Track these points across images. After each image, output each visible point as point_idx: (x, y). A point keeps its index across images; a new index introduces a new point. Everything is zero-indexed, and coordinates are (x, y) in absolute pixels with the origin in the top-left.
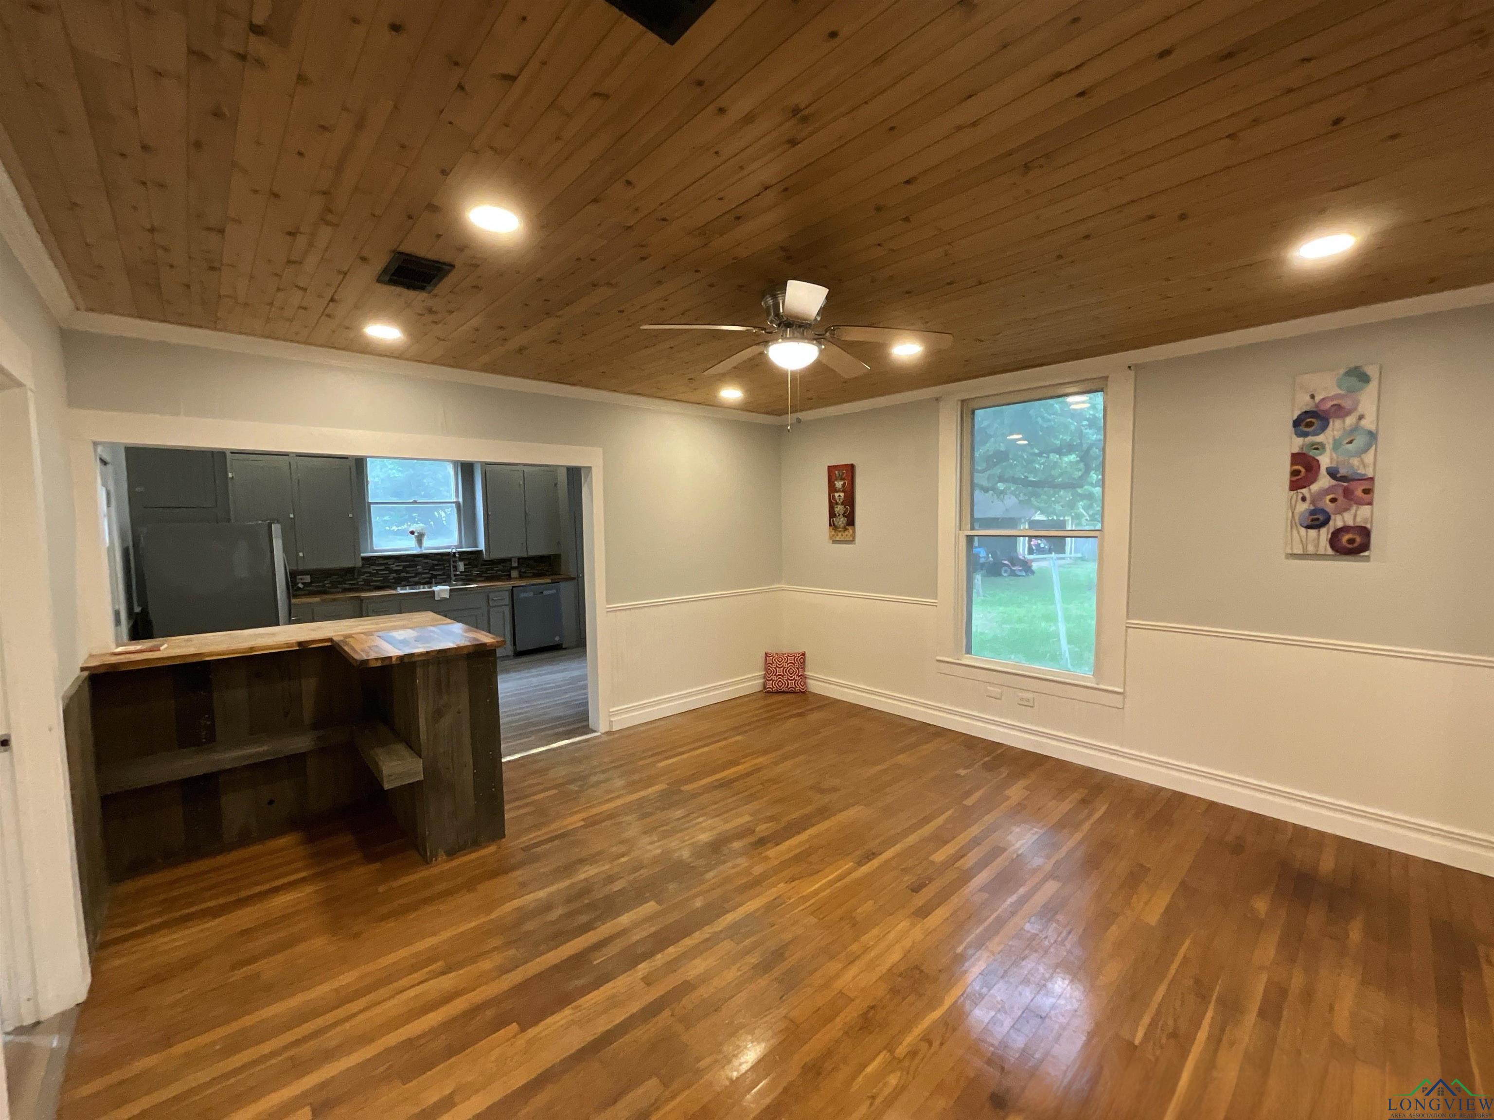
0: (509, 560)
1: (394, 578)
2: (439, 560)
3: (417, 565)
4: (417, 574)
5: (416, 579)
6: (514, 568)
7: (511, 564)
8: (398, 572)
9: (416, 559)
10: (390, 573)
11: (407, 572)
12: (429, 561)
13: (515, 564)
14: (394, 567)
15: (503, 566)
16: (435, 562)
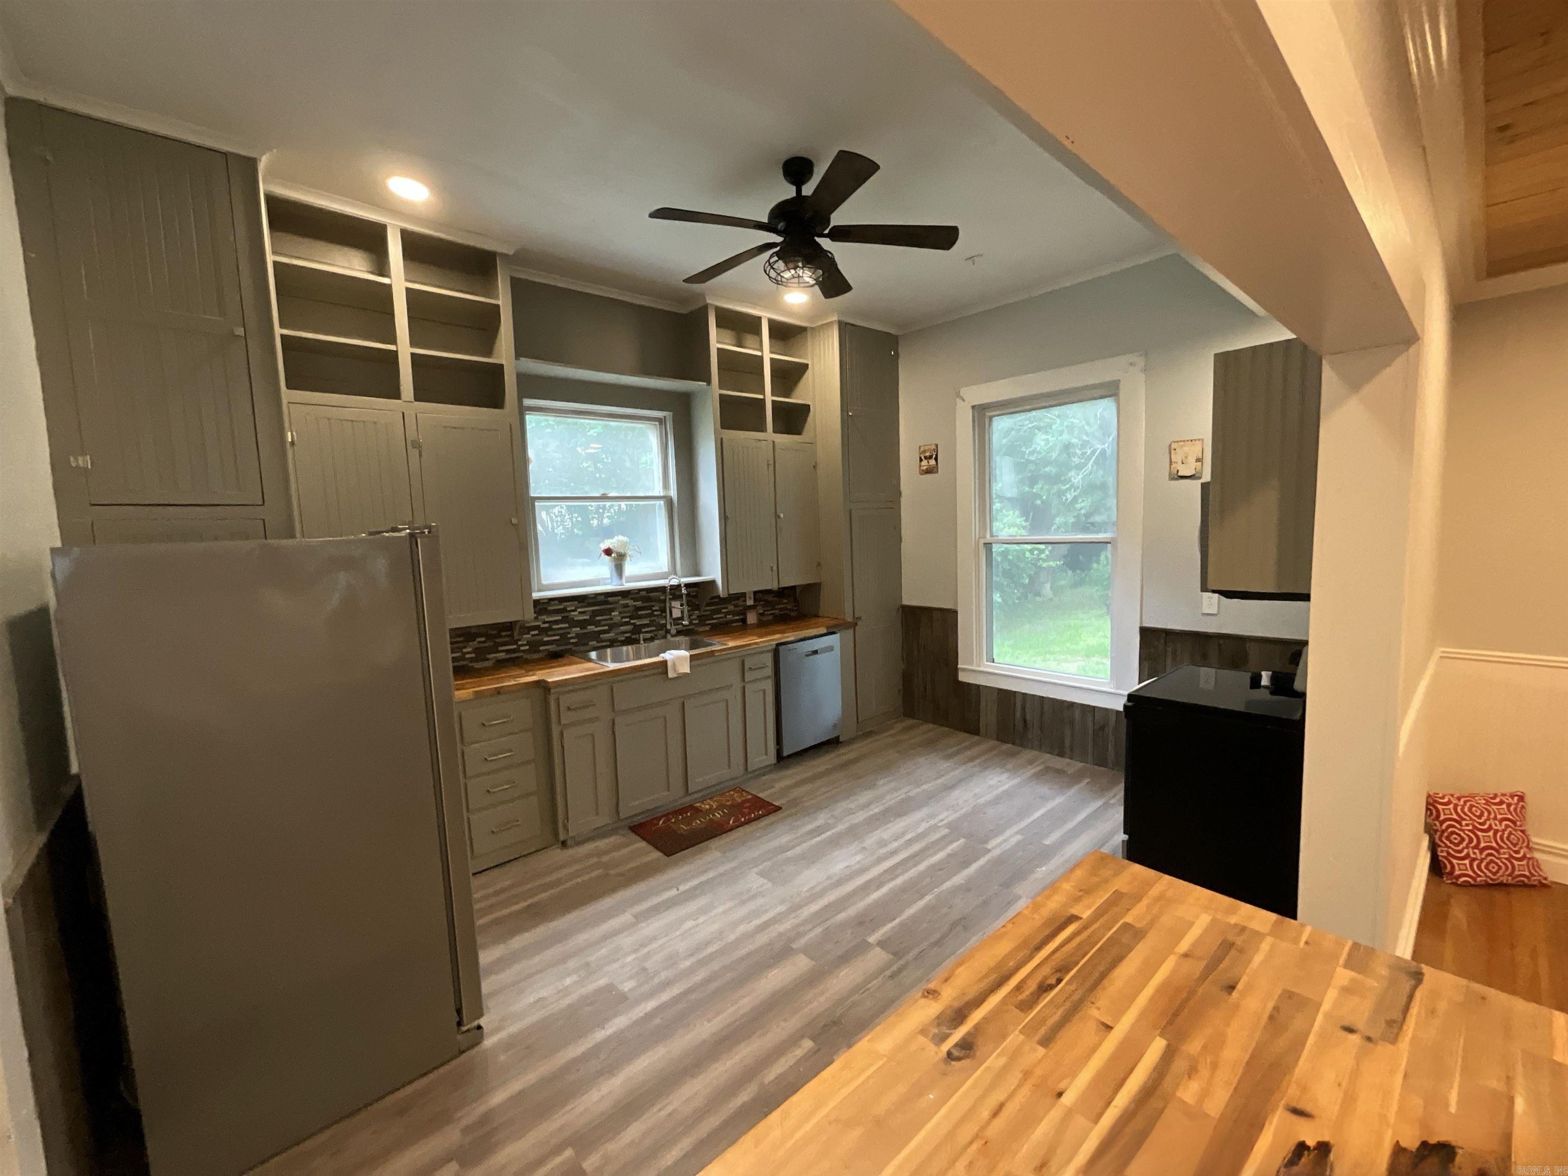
0: (743, 595)
1: (578, 636)
2: (644, 599)
3: (612, 610)
4: (612, 627)
5: (611, 635)
6: (750, 607)
7: (745, 601)
8: (583, 624)
9: (610, 599)
10: (570, 627)
11: (597, 624)
12: (630, 602)
13: (750, 602)
14: (576, 616)
15: (736, 606)
16: (639, 604)
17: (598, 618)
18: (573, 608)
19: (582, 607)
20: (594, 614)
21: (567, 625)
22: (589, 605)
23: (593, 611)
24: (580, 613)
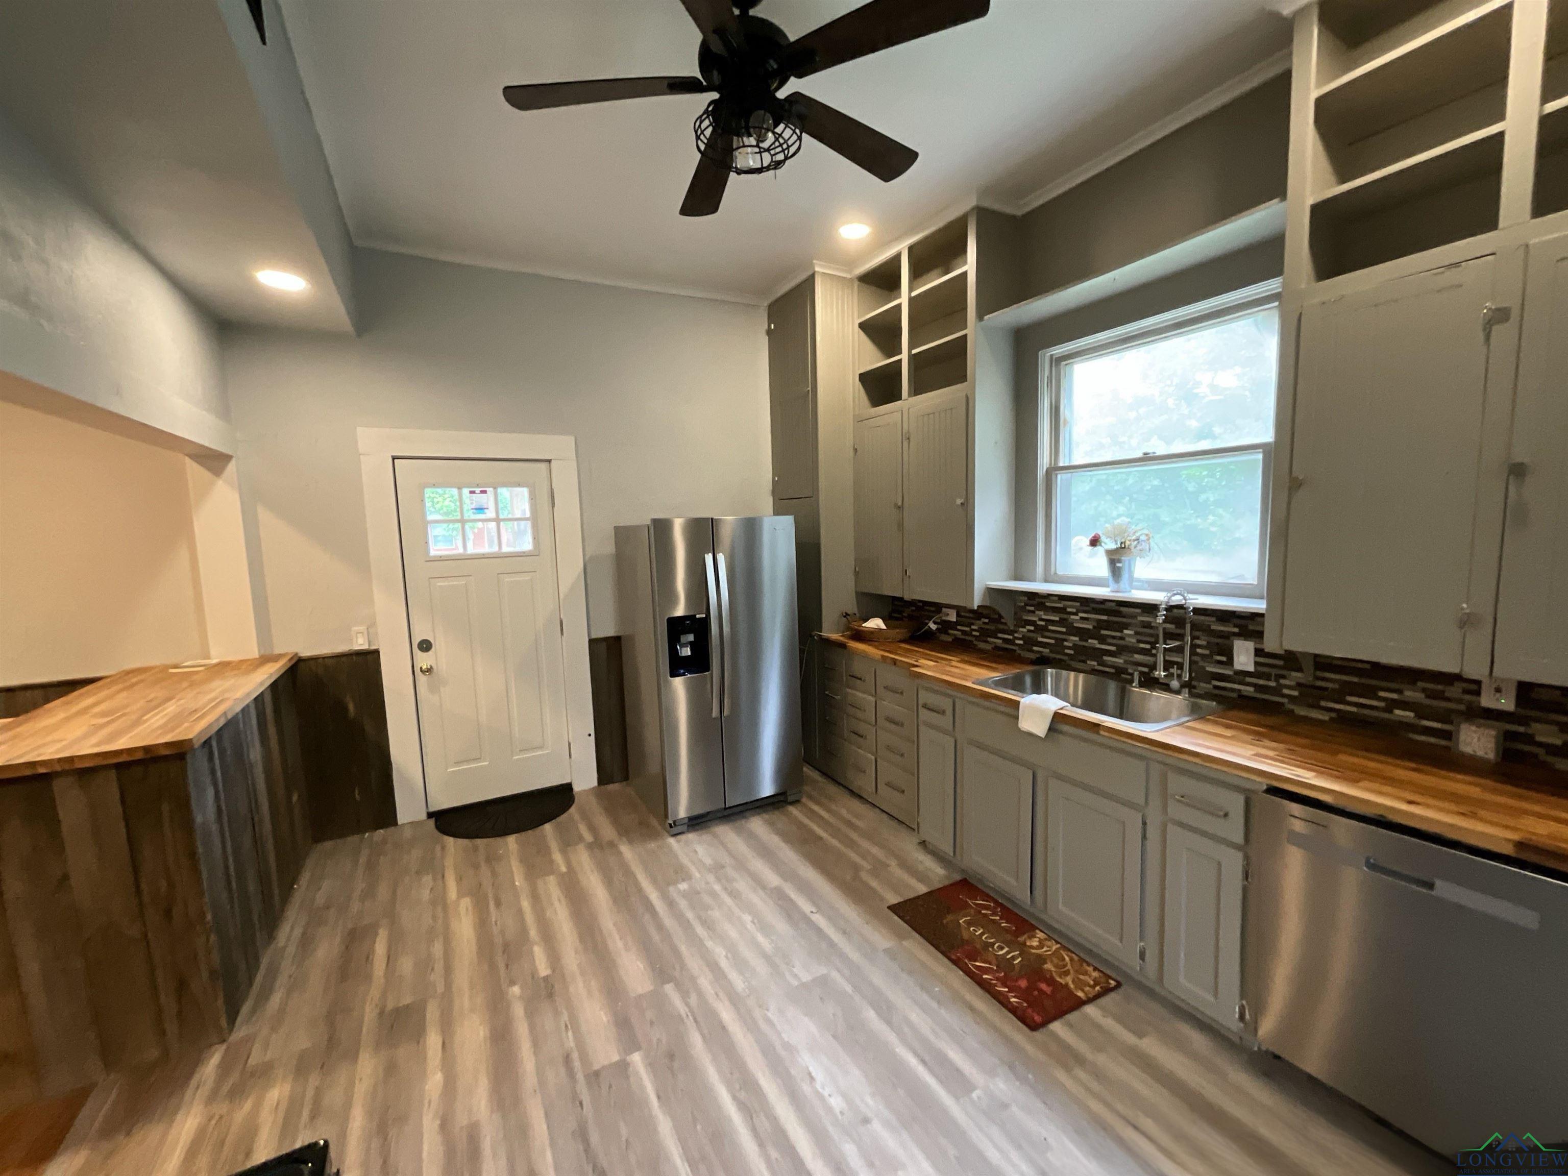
17: (1104, 632)
18: (1074, 610)
19: (1085, 612)
20: (1100, 625)
21: (1064, 630)
22: (1096, 611)
23: (1099, 621)
24: (1082, 618)
